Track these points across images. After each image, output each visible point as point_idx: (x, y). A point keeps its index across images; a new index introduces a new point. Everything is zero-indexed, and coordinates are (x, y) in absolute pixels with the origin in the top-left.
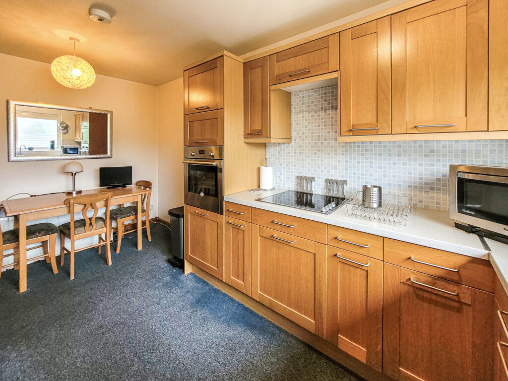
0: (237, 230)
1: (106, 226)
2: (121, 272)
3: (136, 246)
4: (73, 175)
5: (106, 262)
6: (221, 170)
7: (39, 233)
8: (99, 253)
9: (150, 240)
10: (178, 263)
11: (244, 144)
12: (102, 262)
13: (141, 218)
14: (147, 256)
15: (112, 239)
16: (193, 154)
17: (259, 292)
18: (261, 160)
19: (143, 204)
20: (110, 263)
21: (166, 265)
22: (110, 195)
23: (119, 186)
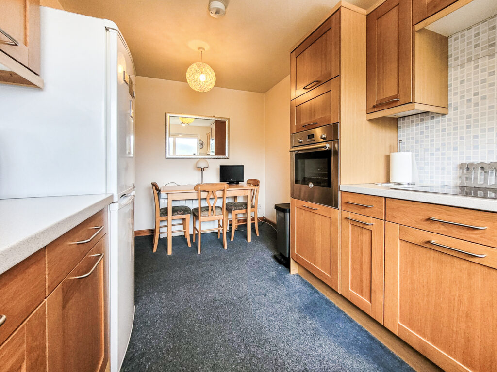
0: (359, 229)
1: (223, 214)
2: (233, 258)
3: (246, 238)
4: (202, 169)
5: (223, 246)
6: (337, 153)
7: (180, 212)
8: (219, 238)
9: (258, 235)
10: (284, 261)
11: (367, 122)
12: (220, 245)
13: (250, 213)
14: (255, 249)
15: (228, 229)
16: (301, 141)
17: (398, 322)
18: (390, 146)
19: (252, 200)
20: (226, 248)
21: (272, 260)
22: (226, 187)
23: (233, 182)
